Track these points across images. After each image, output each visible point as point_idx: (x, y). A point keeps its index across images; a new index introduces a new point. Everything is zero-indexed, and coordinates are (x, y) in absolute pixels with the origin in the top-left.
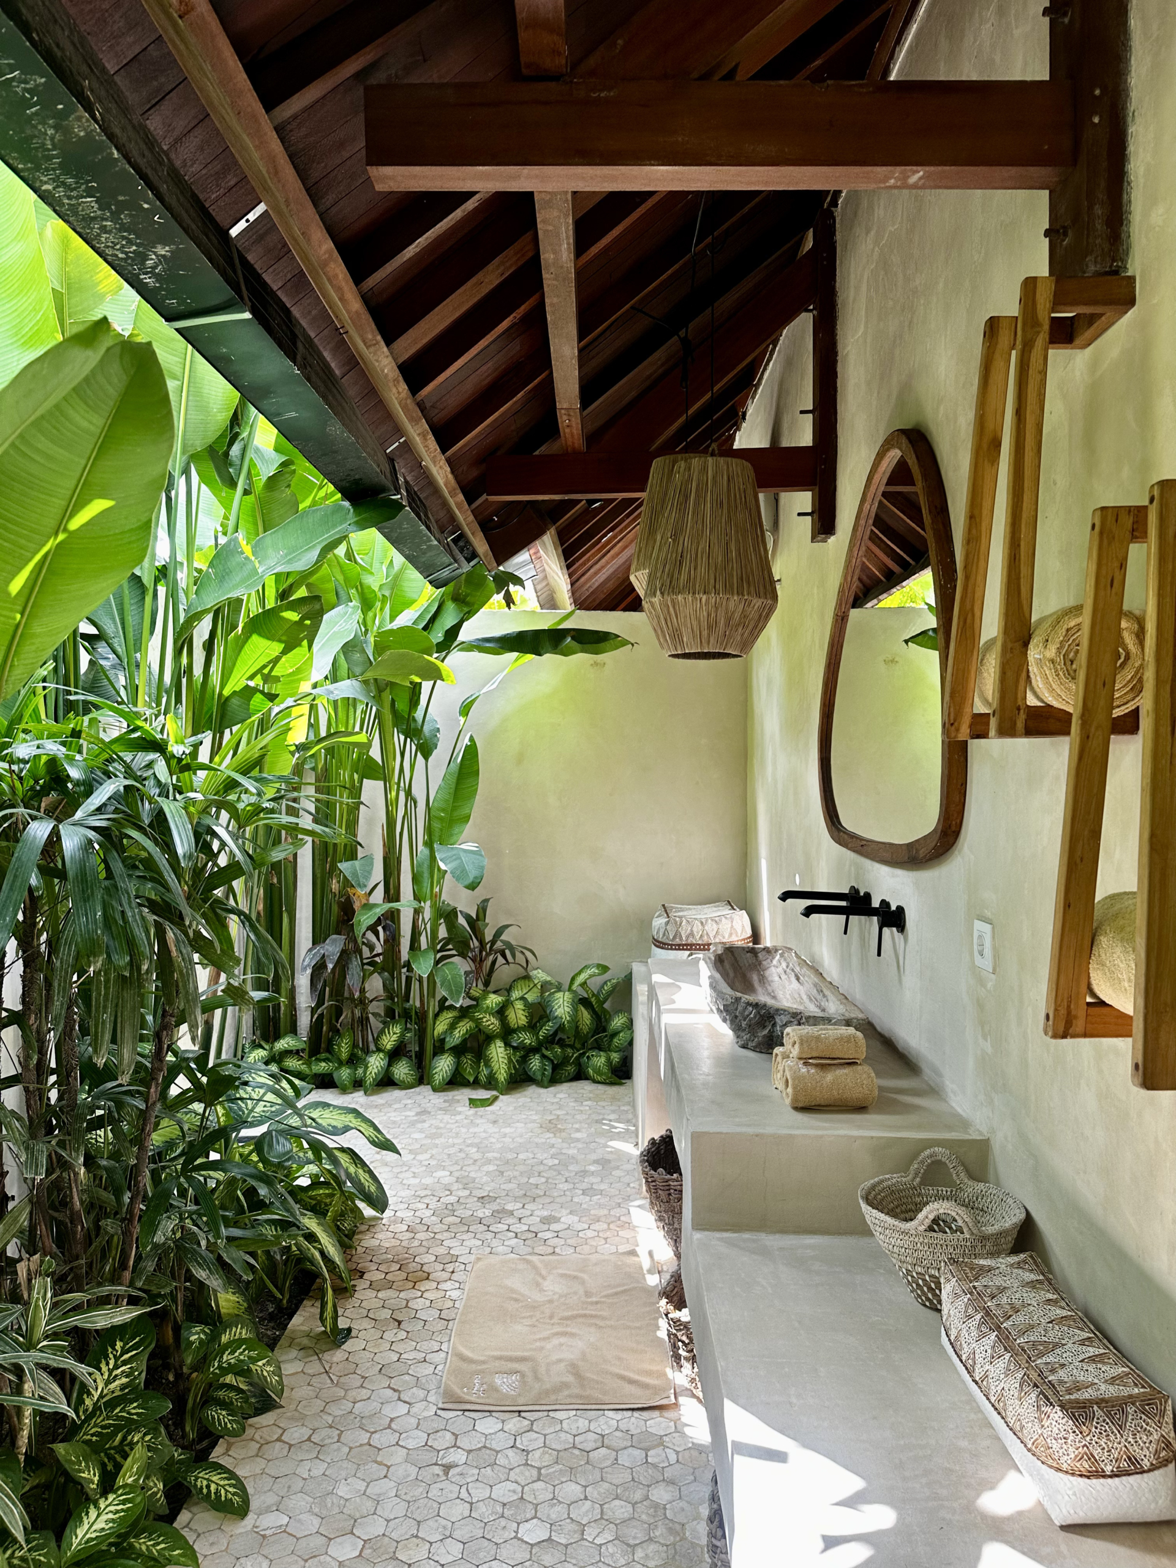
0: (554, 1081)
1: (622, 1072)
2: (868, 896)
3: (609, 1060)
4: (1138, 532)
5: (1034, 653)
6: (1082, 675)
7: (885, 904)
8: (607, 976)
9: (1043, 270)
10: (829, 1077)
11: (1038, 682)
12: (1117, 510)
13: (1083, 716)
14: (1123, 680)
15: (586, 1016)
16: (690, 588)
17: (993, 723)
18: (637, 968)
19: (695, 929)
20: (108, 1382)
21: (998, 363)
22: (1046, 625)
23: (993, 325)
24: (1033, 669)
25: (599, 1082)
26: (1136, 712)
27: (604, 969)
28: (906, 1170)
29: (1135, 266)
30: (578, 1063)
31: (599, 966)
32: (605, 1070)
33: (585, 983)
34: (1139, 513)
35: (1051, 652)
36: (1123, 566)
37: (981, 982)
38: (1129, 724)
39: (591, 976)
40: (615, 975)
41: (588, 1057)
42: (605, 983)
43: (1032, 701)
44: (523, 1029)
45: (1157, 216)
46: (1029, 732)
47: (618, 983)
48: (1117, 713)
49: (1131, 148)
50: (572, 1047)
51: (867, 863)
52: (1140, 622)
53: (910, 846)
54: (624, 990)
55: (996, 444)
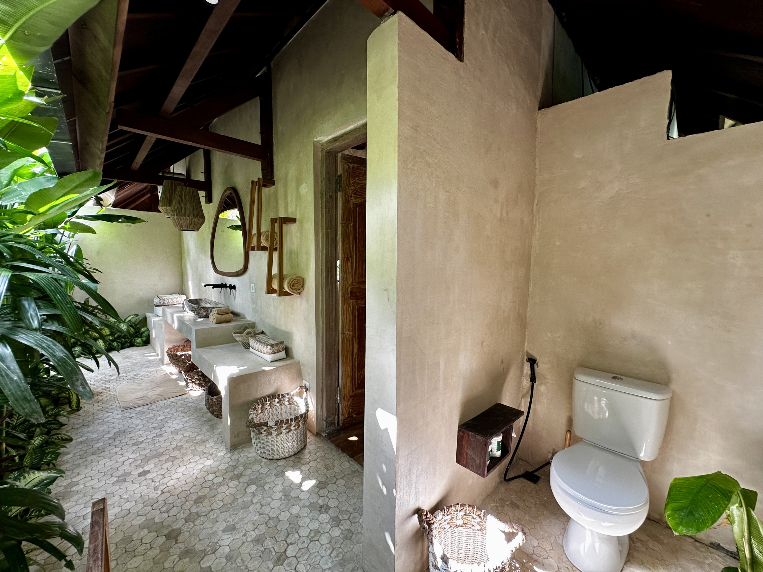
0: (122, 348)
1: (147, 342)
2: (226, 284)
3: (142, 340)
4: (276, 222)
5: (262, 238)
6: (269, 242)
7: (230, 285)
8: (138, 317)
9: (261, 177)
10: (223, 316)
11: (263, 242)
12: (273, 219)
13: (270, 248)
14: (275, 242)
15: (132, 330)
16: (185, 215)
17: (256, 248)
18: (148, 315)
19: (170, 301)
20: (17, 420)
21: (254, 188)
22: (263, 233)
23: (253, 182)
24: (262, 240)
25: (139, 346)
26: (277, 247)
27: (137, 315)
28: (240, 329)
29: (275, 179)
30: (130, 342)
31: (135, 315)
32: (141, 342)
33: (130, 320)
34: (276, 219)
35: (264, 237)
36: (274, 226)
37: (253, 295)
38: (276, 249)
39: (132, 318)
40: (141, 317)
41: (134, 340)
42: (137, 320)
43: (262, 245)
44: (109, 335)
45: (278, 173)
46: (262, 250)
47: (141, 320)
48: (274, 247)
49: (274, 160)
50: (128, 338)
51: (225, 277)
52: (277, 234)
53: (237, 272)
54: (144, 321)
55: (254, 202)
